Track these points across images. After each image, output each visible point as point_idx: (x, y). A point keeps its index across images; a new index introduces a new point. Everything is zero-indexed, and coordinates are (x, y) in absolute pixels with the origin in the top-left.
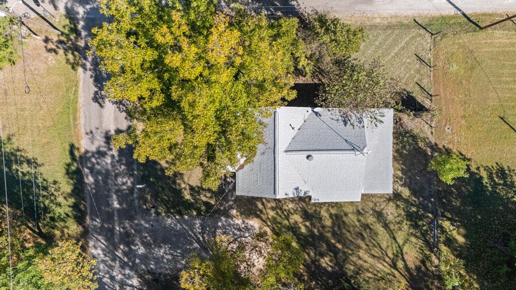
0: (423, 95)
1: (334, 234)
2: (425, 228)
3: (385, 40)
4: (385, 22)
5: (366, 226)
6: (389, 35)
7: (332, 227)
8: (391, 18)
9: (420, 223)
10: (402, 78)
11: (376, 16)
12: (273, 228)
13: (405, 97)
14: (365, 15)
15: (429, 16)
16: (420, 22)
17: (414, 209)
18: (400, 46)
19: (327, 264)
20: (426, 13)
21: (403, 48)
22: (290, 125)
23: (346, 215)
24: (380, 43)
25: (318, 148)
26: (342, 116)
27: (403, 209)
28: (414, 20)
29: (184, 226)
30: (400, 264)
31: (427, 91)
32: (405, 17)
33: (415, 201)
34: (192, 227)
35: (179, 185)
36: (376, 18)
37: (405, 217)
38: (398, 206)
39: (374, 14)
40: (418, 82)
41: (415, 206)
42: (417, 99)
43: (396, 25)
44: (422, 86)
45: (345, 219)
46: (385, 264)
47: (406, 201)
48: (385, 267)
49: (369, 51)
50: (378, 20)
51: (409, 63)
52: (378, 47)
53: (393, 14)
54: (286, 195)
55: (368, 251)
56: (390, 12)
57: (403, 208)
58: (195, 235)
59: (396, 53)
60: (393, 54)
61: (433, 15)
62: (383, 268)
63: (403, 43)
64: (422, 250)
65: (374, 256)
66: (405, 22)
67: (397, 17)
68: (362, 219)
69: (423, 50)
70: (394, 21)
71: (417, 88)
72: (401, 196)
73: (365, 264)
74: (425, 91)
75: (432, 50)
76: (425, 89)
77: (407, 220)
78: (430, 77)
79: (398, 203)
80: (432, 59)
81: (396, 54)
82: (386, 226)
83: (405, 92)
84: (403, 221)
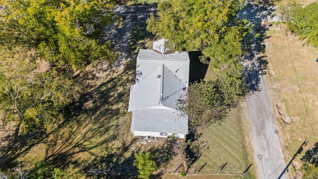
0: (198, 168)
1: (107, 110)
2: (100, 166)
3: (235, 142)
4: (247, 144)
5: (107, 130)
6: (238, 145)
7: (111, 109)
8: (250, 148)
9: (104, 164)
10: (209, 153)
11: (250, 138)
12: (116, 78)
13: (195, 155)
14: (250, 131)
15: (256, 174)
16: (250, 168)
17: (115, 160)
18: (231, 151)
19: (88, 105)
20: (258, 172)
21: (230, 153)
22: (178, 70)
23: (117, 118)
24: (232, 139)
25: (164, 81)
26: (183, 100)
27: (115, 153)
28: (251, 165)
29: (125, 40)
30: (77, 150)
31: (201, 170)
32: (252, 157)
33: (120, 161)
34: (123, 42)
35: (146, 39)
36: (249, 138)
37: (110, 153)
38: (118, 149)
39: (251, 136)
40: (207, 164)
41: (116, 161)
42: (195, 163)
43: (246, 151)
44: (204, 167)
45: (115, 117)
46: (80, 140)
47: (121, 155)
48: (78, 140)
49: (226, 132)
50: (247, 140)
51: (220, 158)
52: (229, 138)
53: (253, 149)
54: (139, 66)
55: (90, 130)
56: (254, 146)
57: (117, 152)
58: (119, 43)
59: (227, 149)
60: (225, 147)
61: (257, 177)
62: (78, 138)
63: (234, 154)
64: (85, 162)
65: (86, 133)
66: (249, 158)
67: (252, 151)
68: (113, 128)
69: (231, 168)
70: (248, 150)
71: (202, 164)
72: (125, 152)
73: (82, 127)
74: (201, 169)
75: (231, 175)
76: (202, 169)
77: (108, 155)
78: (211, 173)
79: (121, 150)
80: (224, 175)
81: (225, 150)
82: (106, 141)
83: (199, 155)
84: (107, 151)
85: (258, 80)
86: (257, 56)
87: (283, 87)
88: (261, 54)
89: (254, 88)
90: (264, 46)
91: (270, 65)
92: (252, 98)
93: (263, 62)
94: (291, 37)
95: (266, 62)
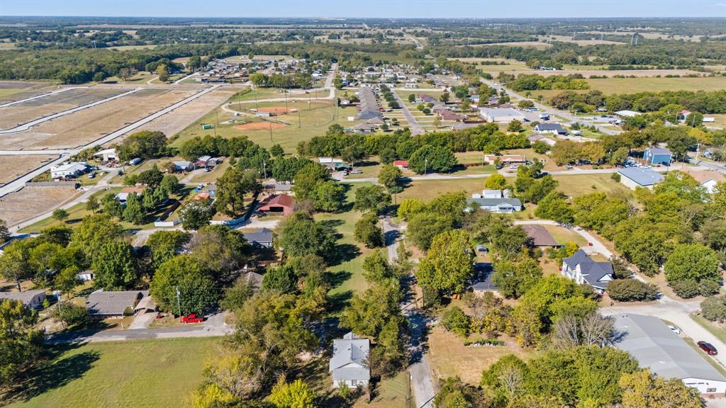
49: (396, 383)
51: (392, 395)
85: (421, 357)
86: (421, 344)
87: (439, 359)
88: (425, 343)
89: (418, 361)
90: (428, 339)
91: (430, 348)
92: (415, 367)
93: (426, 347)
94: (447, 333)
95: (428, 347)
